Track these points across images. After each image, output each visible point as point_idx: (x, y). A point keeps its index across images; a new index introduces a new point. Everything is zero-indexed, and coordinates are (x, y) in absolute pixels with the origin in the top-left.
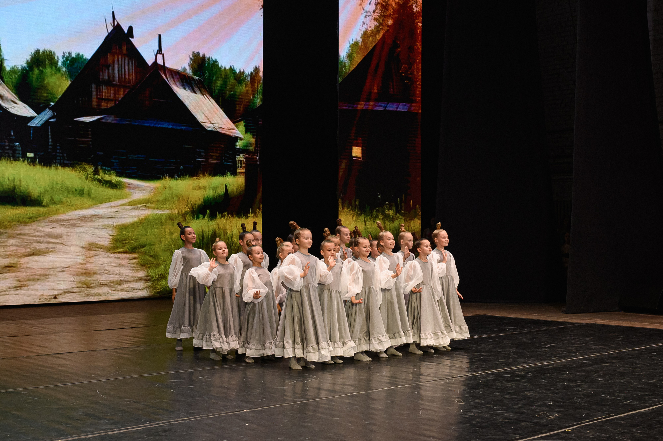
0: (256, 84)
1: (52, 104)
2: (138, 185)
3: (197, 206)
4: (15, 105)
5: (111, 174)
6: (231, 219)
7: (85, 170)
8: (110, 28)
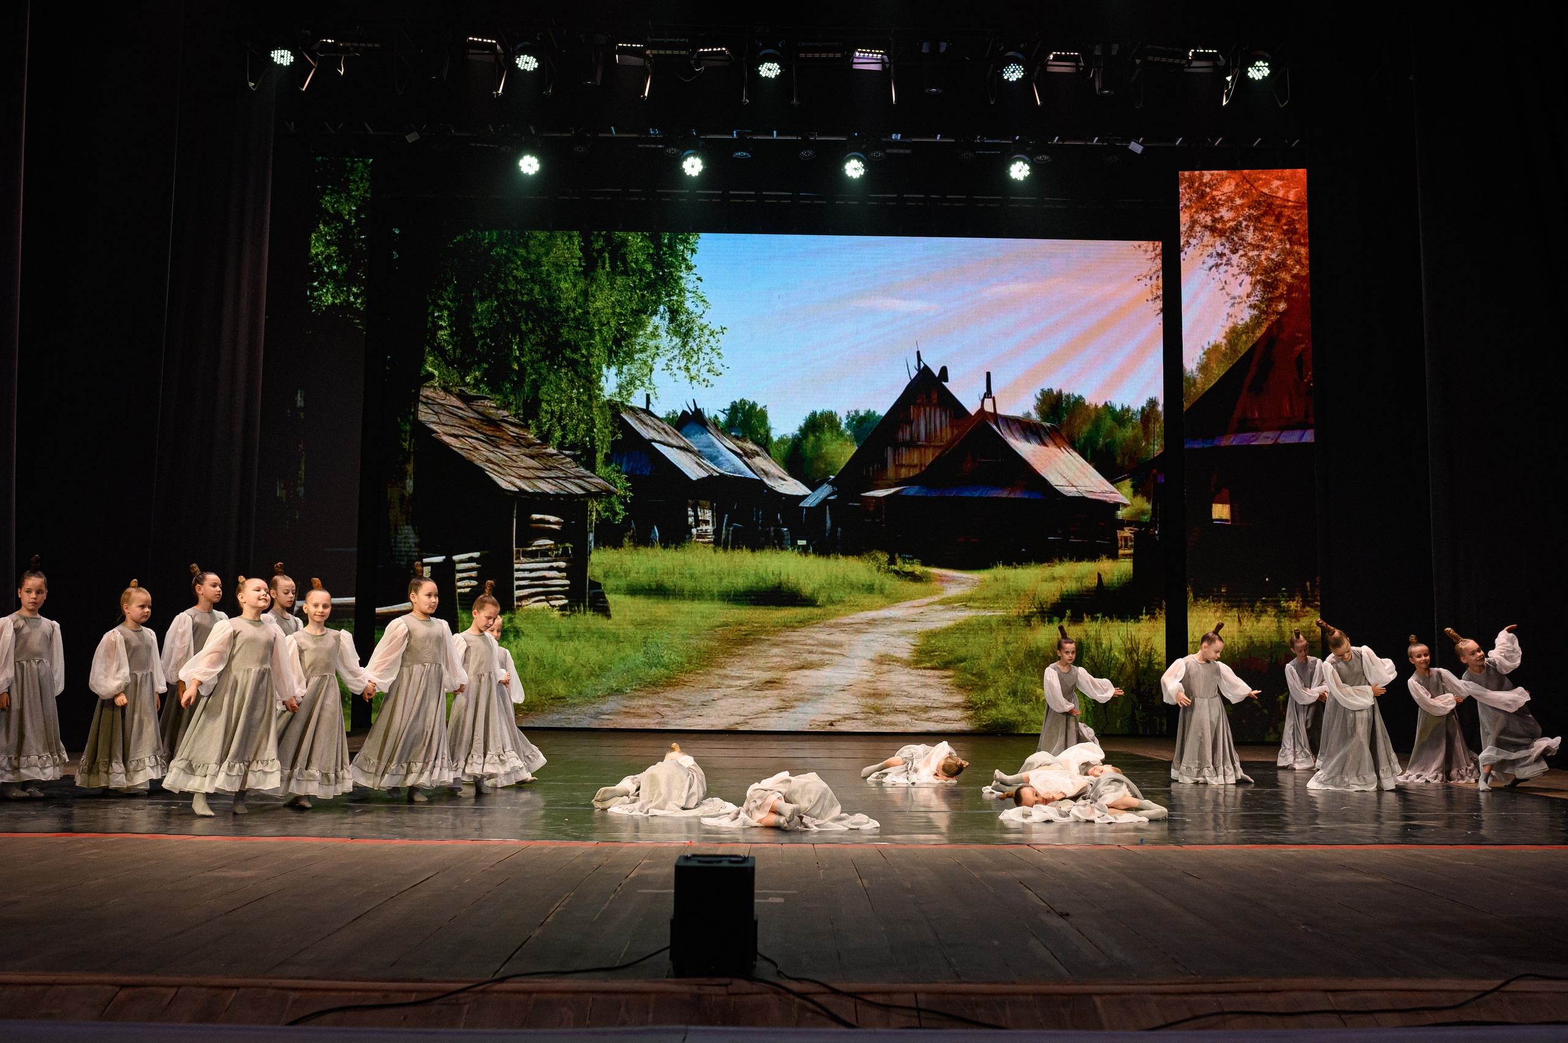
0: (1151, 425)
1: (832, 477)
2: (953, 577)
3: (1049, 605)
4: (784, 482)
5: (913, 563)
6: (1109, 623)
7: (875, 559)
8: (914, 373)
